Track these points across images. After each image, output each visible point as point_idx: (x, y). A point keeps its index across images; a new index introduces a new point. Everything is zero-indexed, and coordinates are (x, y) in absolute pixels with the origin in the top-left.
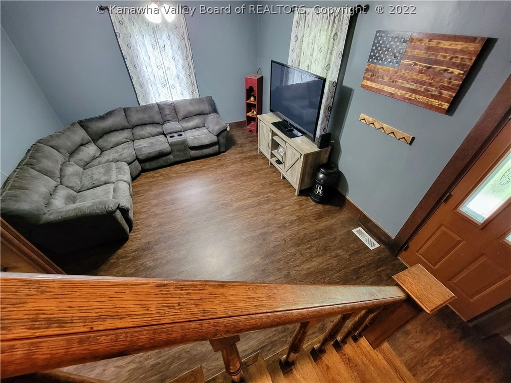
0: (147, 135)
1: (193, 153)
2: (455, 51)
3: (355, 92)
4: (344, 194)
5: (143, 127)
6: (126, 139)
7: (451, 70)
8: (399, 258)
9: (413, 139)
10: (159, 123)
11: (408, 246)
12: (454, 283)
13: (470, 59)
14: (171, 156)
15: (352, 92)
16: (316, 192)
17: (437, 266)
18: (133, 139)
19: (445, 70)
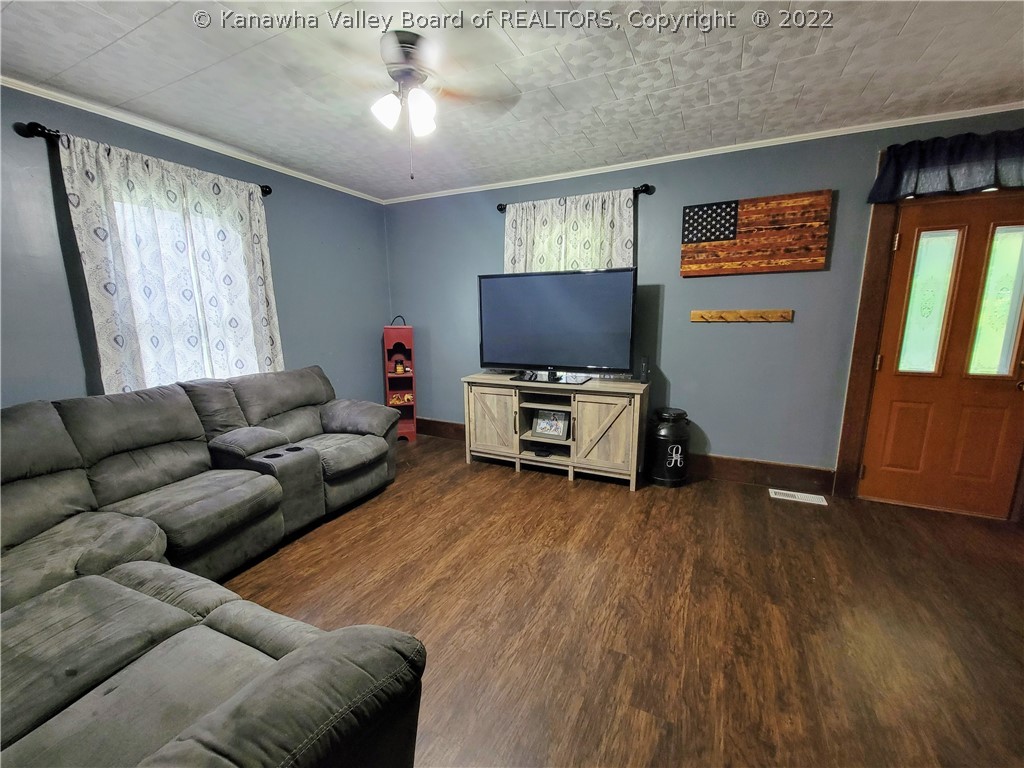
0: (155, 479)
1: (338, 494)
2: (804, 207)
3: (666, 288)
4: (701, 453)
5: (140, 456)
6: (73, 501)
7: (809, 224)
8: (860, 497)
9: (793, 312)
10: (191, 439)
11: (864, 467)
12: (959, 474)
13: (825, 210)
14: (278, 519)
15: (661, 290)
16: (669, 464)
17: (921, 465)
18: (94, 503)
19: (802, 226)
